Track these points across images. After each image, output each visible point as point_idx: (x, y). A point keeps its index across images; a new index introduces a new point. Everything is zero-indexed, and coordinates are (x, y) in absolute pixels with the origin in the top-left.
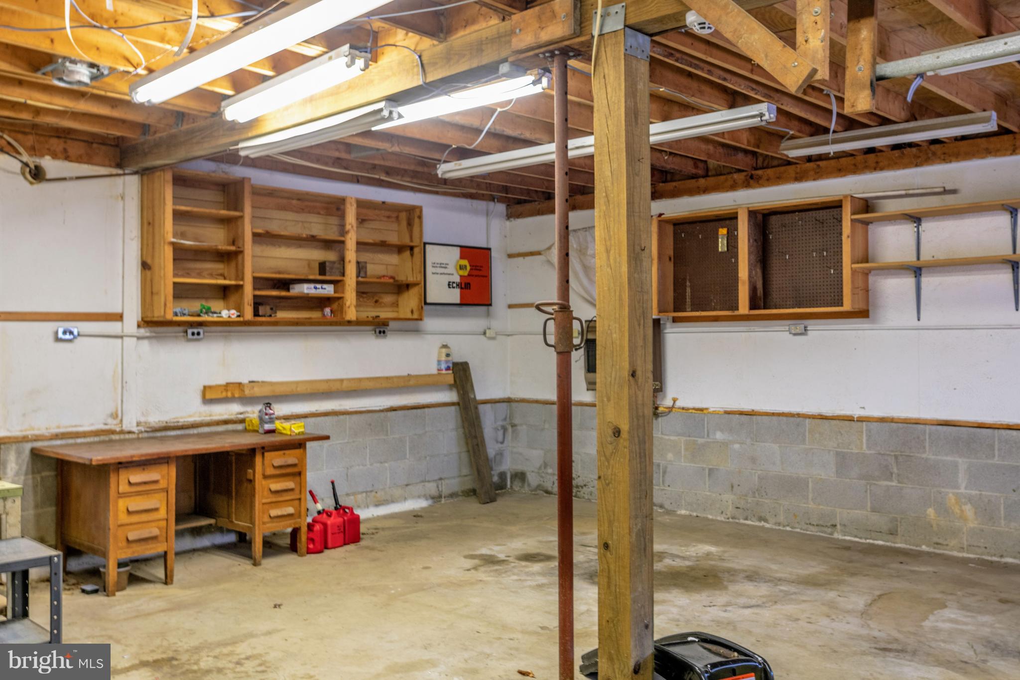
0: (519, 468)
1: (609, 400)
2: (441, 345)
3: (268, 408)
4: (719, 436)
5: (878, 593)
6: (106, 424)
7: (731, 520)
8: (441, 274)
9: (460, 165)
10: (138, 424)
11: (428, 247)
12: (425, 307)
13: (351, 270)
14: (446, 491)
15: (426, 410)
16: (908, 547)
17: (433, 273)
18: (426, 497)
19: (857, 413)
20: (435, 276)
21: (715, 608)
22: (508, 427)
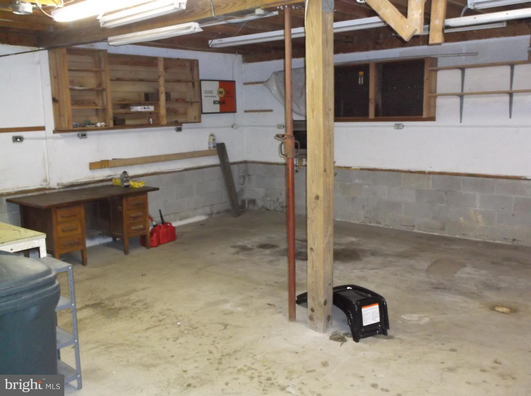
0: (252, 197)
1: (313, 182)
2: (210, 134)
3: (125, 174)
4: (357, 181)
5: (434, 260)
6: (41, 185)
7: (362, 223)
8: (210, 97)
9: (222, 41)
10: (58, 185)
11: (203, 83)
12: (202, 115)
13: (163, 98)
14: (215, 211)
15: (204, 169)
16: (450, 236)
17: (206, 97)
18: (205, 214)
19: (427, 169)
20: (207, 98)
21: (356, 270)
22: (246, 176)
